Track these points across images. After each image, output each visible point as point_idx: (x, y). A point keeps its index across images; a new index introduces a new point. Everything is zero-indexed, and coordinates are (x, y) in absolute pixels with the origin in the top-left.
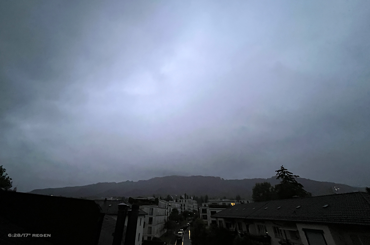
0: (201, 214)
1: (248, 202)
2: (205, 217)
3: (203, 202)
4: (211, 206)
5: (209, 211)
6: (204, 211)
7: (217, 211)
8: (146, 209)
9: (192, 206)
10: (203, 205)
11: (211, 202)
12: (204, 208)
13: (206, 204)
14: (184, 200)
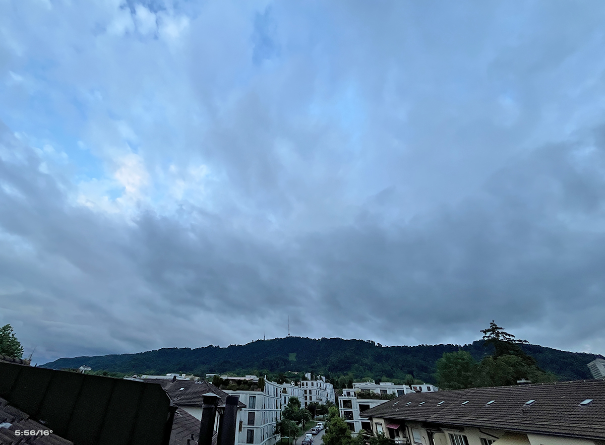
0: (341, 410)
1: (429, 389)
2: (349, 415)
3: (344, 387)
5: (356, 403)
6: (347, 404)
8: (243, 396)
9: (324, 393)
10: (345, 392)
11: (358, 386)
12: (346, 398)
13: (350, 390)
14: (309, 383)
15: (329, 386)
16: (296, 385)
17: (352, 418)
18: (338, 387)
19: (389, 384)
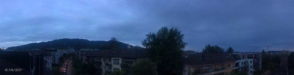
0: (77, 55)
1: (97, 50)
2: (78, 56)
3: (78, 50)
4: (81, 52)
5: (80, 54)
6: (78, 53)
7: (84, 54)
8: (52, 53)
9: (73, 51)
11: (81, 50)
14: (69, 49)
15: (74, 50)
16: (66, 50)
18: (76, 50)
19: (88, 49)
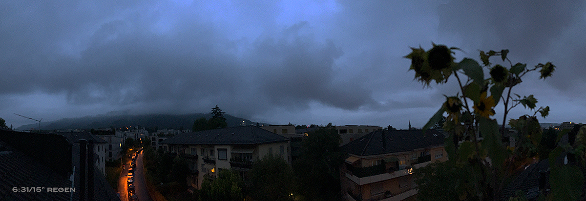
0: (151, 142)
1: (188, 131)
3: (153, 131)
8: (106, 138)
10: (153, 134)
12: (154, 137)
13: (155, 133)
14: (137, 131)
15: (146, 131)
16: (131, 131)
17: (155, 145)
19: (172, 130)
